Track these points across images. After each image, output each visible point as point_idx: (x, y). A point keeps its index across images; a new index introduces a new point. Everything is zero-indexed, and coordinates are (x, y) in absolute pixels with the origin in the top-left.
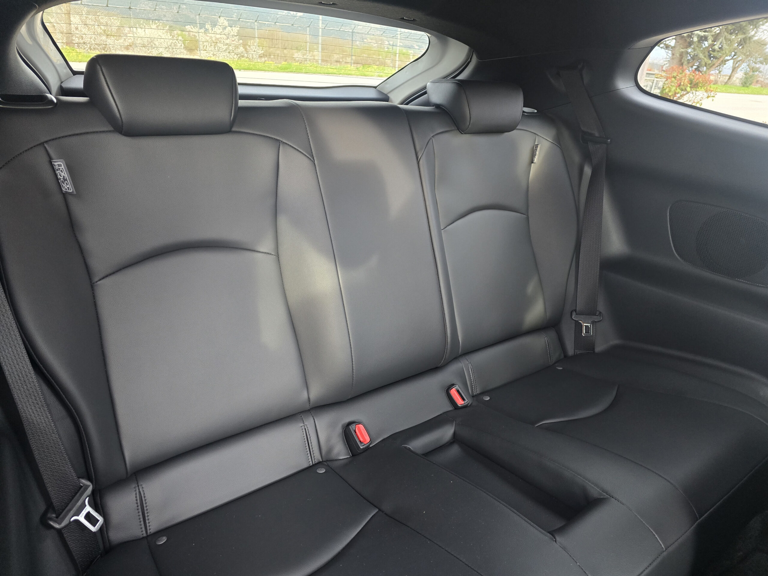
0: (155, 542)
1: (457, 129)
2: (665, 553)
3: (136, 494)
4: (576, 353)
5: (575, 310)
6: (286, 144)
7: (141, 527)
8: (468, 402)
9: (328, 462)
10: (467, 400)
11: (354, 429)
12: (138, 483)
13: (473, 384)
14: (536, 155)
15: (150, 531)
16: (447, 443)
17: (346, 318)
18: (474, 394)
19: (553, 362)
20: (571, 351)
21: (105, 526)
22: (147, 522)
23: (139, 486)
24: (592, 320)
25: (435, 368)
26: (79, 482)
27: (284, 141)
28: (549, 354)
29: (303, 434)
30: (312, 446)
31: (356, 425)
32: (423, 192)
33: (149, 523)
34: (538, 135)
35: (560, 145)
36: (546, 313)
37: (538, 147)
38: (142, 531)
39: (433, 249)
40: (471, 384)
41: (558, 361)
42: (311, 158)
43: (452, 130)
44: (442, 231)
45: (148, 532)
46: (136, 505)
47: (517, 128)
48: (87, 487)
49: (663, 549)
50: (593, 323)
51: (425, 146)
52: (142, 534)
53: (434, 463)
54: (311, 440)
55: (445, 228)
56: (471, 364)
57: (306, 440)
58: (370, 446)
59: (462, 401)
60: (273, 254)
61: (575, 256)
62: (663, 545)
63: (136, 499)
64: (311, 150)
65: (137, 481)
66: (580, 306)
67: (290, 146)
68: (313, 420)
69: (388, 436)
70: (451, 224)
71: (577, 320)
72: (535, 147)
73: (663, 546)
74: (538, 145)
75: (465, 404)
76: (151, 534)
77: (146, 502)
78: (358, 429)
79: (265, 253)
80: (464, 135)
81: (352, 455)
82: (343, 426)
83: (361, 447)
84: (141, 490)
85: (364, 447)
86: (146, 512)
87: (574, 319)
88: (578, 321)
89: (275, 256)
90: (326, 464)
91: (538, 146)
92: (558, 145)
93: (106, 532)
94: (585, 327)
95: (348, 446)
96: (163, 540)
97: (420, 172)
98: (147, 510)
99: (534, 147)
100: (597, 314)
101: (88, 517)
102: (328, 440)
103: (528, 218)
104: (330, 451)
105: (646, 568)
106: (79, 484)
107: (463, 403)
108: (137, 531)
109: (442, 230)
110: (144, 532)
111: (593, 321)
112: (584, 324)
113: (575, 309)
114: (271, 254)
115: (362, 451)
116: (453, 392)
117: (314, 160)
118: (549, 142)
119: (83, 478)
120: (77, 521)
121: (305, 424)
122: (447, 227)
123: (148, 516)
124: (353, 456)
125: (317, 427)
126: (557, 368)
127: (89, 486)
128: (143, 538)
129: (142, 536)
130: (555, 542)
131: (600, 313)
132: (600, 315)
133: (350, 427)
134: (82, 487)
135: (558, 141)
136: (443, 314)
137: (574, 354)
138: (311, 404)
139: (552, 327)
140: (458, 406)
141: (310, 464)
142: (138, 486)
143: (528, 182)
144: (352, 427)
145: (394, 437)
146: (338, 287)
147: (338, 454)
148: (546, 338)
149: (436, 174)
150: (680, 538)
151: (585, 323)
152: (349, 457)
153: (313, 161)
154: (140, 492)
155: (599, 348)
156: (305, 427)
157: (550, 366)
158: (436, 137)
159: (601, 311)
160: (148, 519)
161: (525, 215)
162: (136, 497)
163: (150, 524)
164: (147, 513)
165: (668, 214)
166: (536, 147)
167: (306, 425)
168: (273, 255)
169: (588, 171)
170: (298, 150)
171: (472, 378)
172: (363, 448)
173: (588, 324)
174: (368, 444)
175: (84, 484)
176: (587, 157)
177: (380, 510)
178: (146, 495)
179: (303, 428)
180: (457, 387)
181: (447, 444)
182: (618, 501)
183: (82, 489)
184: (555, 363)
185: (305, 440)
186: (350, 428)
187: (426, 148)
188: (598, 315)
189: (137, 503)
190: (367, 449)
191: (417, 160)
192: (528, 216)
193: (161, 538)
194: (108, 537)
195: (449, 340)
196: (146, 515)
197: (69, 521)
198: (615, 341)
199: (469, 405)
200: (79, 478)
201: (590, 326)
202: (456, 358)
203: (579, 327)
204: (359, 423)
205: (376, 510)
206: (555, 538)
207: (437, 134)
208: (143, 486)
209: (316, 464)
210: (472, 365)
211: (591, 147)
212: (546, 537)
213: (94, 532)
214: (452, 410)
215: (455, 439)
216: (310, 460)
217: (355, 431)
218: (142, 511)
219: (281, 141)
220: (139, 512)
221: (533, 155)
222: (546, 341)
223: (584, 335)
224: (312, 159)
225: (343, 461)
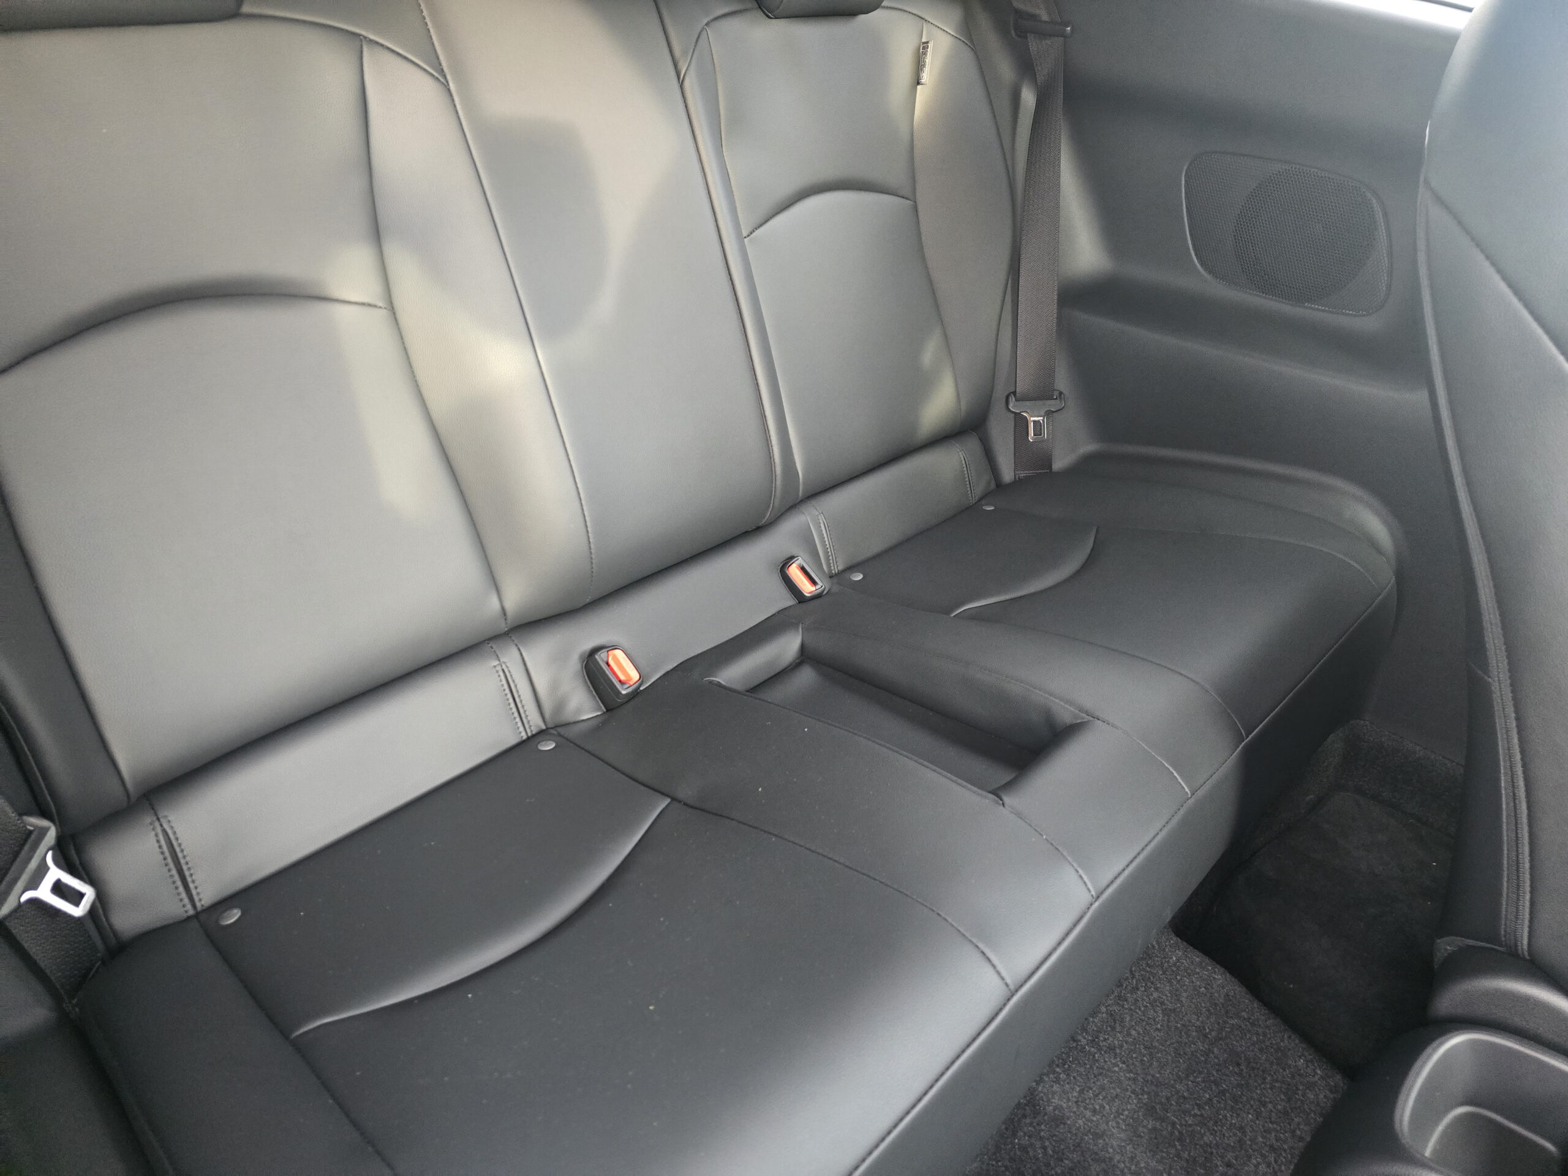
0: (217, 921)
1: (757, 6)
2: (1191, 801)
3: (156, 835)
4: (1017, 478)
5: (1014, 393)
6: (377, 43)
7: (180, 897)
8: (823, 587)
9: (559, 729)
10: (820, 583)
11: (605, 660)
12: (156, 814)
13: (830, 554)
14: (924, 66)
15: (203, 902)
16: (790, 665)
17: (562, 436)
18: (833, 572)
19: (976, 498)
20: (1008, 474)
21: (98, 905)
22: (191, 886)
23: (162, 820)
24: (1046, 409)
25: (755, 529)
26: (23, 822)
27: (372, 37)
28: (968, 483)
29: (501, 681)
30: (521, 701)
31: (608, 651)
32: (698, 151)
33: (196, 888)
34: (926, 21)
35: (972, 42)
36: (960, 402)
37: (928, 48)
38: (184, 906)
39: (731, 279)
40: (826, 553)
41: (985, 496)
42: (440, 78)
43: (745, 10)
44: (745, 240)
45: (198, 905)
46: (161, 857)
47: (883, 4)
48: (43, 832)
49: (1188, 794)
50: (1049, 414)
51: (693, 47)
52: (186, 912)
53: (769, 702)
54: (517, 691)
55: (751, 233)
56: (824, 516)
57: (507, 691)
58: (641, 689)
59: (812, 586)
60: (380, 304)
61: (1010, 282)
62: (1188, 787)
63: (158, 844)
64: (438, 58)
65: (153, 809)
66: (1024, 382)
67: (388, 48)
68: (517, 650)
69: (675, 665)
70: (759, 227)
71: (1017, 411)
72: (921, 48)
73: (1187, 790)
74: (927, 42)
75: (819, 591)
76: (204, 908)
77: (183, 847)
78: (613, 658)
79: (363, 304)
80: (773, 20)
81: (606, 709)
82: (581, 657)
83: (624, 692)
84: (166, 826)
85: (630, 690)
86: (185, 868)
87: (1012, 409)
88: (1020, 413)
89: (385, 310)
90: (555, 732)
91: (928, 46)
92: (969, 44)
93: (105, 916)
94: (1033, 423)
95: (597, 694)
96: (233, 916)
97: (686, 107)
98: (187, 863)
99: (919, 49)
100: (1055, 397)
101: (59, 889)
102: (554, 686)
103: (915, 209)
104: (560, 706)
105: (1161, 830)
106: (25, 826)
107: (813, 589)
108: (174, 907)
109: (745, 237)
110: (189, 907)
111: (1047, 411)
112: (1032, 419)
113: (1014, 390)
114: (375, 306)
115: (626, 700)
116: (794, 572)
117: (447, 82)
118: (949, 36)
119: (30, 814)
120: (35, 902)
121: (501, 661)
122: (754, 231)
123: (191, 875)
124: (608, 710)
125: (529, 664)
126: (984, 507)
127: (47, 829)
128: (189, 918)
129: (185, 915)
130: (1002, 807)
131: (1061, 393)
132: (1060, 398)
133: (597, 657)
134: (31, 832)
135: (968, 33)
136: (763, 416)
137: (1015, 478)
138: (509, 621)
139: (971, 430)
140: (805, 596)
141: (522, 737)
142: (158, 819)
143: (913, 125)
144: (600, 657)
145: (685, 667)
146: (536, 371)
147: (579, 711)
148: (960, 453)
149: (722, 112)
150: (1215, 773)
151: (1033, 417)
152: (601, 714)
153: (446, 84)
154: (165, 832)
155: (1059, 464)
156: (502, 666)
157: (971, 506)
158: (717, 24)
159: (1062, 391)
160: (193, 882)
161: (908, 199)
162: (158, 841)
163: (198, 890)
164: (189, 869)
165: (1183, 182)
166: (924, 48)
167: (505, 663)
168: (380, 307)
169: (1029, 98)
170: (405, 58)
171: (827, 543)
172: (627, 694)
173: (1039, 418)
174: (637, 684)
175: (36, 827)
176: (1026, 67)
177: (673, 799)
178: (179, 835)
179: (499, 668)
180: (801, 561)
181: (790, 668)
182: (1107, 723)
183: (33, 837)
184: (980, 499)
185: (506, 693)
186: (596, 659)
187: (696, 51)
188: (1056, 399)
189: (162, 853)
190: (636, 694)
191: (679, 78)
192: (916, 202)
193: (228, 912)
194: (110, 926)
195: (778, 469)
196: (187, 873)
197: (17, 901)
198: (1089, 447)
199: (825, 592)
200: (21, 815)
201: (1043, 421)
202: (794, 505)
203: (1021, 423)
204: (614, 647)
205: (664, 802)
206: (1001, 800)
207: (716, 19)
208: (170, 819)
209: (533, 736)
210: (825, 518)
211: (1034, 45)
212: (987, 801)
213: (79, 919)
214: (793, 605)
215: (805, 656)
216: (521, 729)
217: (608, 664)
218: (176, 867)
219: (365, 38)
220: (169, 870)
221: (919, 65)
222: (963, 459)
223: (1031, 441)
224: (442, 80)
225: (590, 723)
